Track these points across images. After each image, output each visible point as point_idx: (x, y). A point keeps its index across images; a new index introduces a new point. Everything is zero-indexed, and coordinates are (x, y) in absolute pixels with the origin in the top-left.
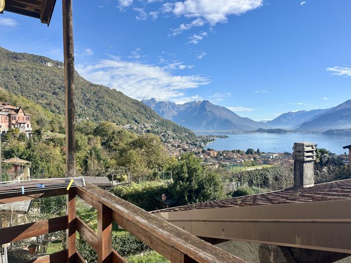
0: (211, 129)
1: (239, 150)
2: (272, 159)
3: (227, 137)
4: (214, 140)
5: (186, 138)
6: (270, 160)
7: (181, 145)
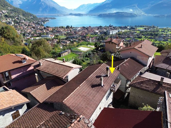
0: (45, 13)
1: (63, 27)
2: (78, 31)
3: (55, 18)
4: (48, 20)
5: (32, 19)
6: (77, 31)
7: (30, 24)
